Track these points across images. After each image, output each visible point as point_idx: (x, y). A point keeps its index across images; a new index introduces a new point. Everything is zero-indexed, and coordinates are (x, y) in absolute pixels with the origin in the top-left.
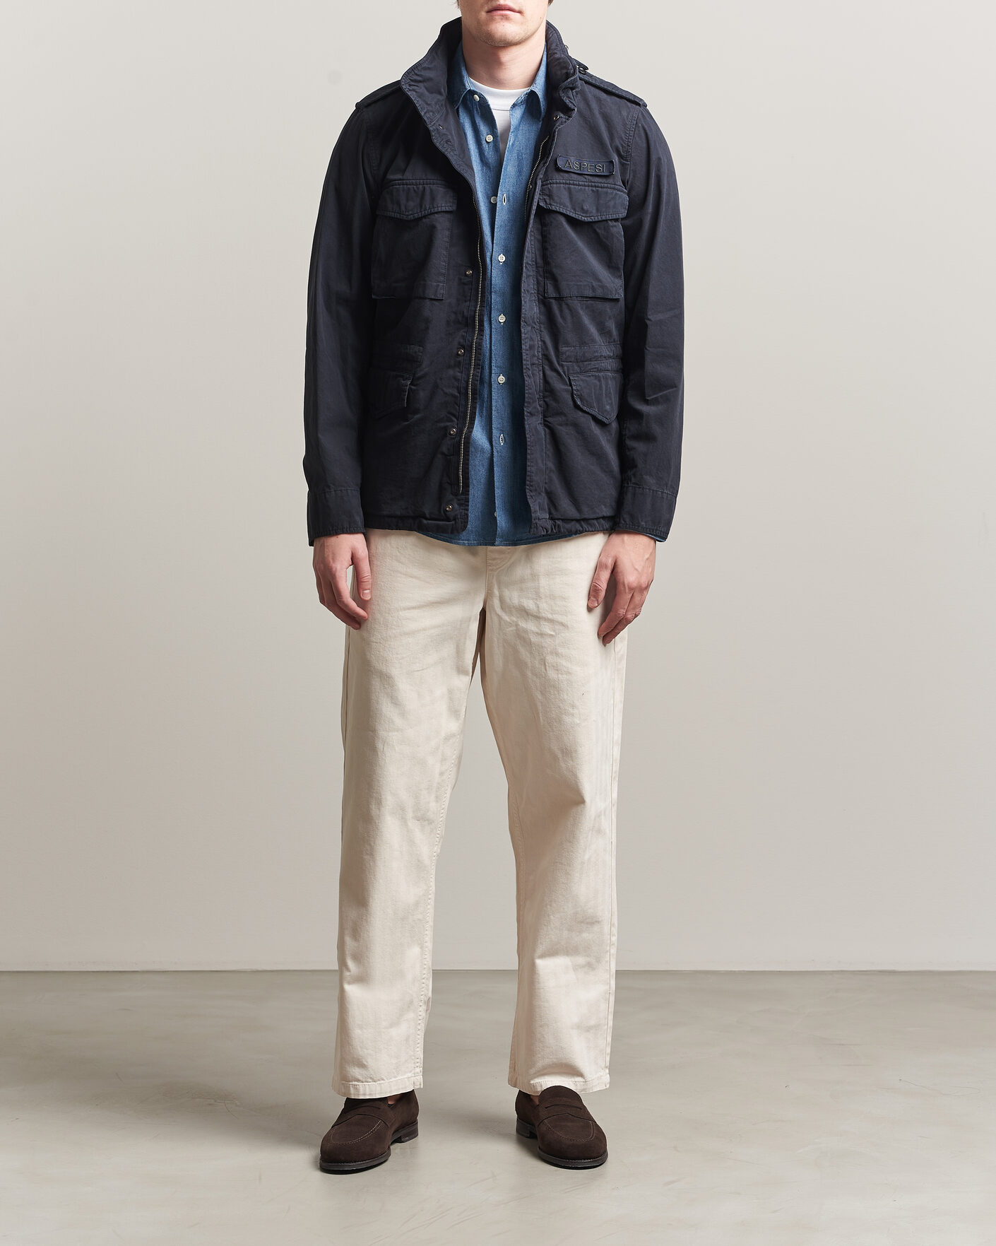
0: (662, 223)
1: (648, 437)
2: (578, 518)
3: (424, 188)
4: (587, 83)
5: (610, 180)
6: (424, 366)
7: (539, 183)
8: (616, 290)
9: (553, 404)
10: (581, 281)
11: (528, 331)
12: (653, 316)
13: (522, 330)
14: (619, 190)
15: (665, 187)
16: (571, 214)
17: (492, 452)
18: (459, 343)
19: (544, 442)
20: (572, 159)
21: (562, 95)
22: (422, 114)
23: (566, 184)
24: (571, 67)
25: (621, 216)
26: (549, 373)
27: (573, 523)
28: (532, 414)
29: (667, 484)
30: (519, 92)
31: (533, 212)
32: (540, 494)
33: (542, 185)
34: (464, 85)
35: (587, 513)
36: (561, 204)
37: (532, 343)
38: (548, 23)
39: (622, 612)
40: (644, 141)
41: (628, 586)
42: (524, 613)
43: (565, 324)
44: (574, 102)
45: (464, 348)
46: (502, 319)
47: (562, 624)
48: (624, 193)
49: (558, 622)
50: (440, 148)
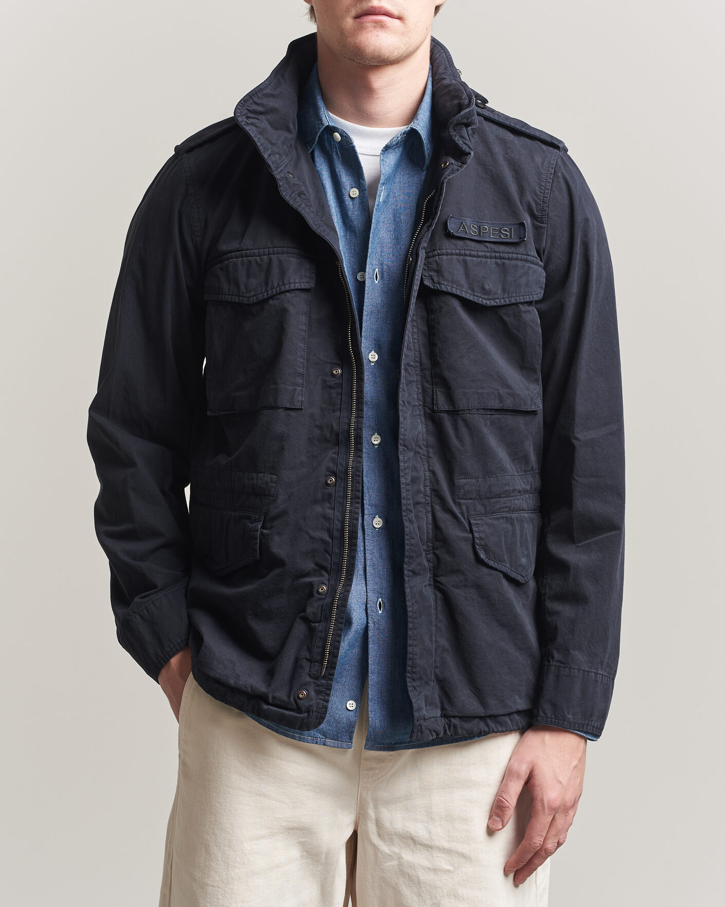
0: (591, 307)
1: (576, 598)
2: (482, 715)
3: (270, 260)
4: (487, 119)
5: (521, 249)
6: (279, 502)
7: (422, 254)
8: (532, 399)
9: (446, 558)
10: (483, 388)
11: (409, 459)
12: (583, 434)
13: (401, 457)
14: (532, 263)
15: (595, 259)
16: (468, 296)
17: (367, 622)
18: (328, 469)
19: (433, 611)
20: (468, 221)
21: (453, 133)
22: (266, 156)
23: (460, 255)
24: (465, 96)
25: (536, 298)
26: (441, 514)
27: (476, 721)
28: (415, 573)
29: (602, 663)
30: (393, 131)
31: (415, 294)
32: (427, 683)
33: (427, 257)
34: (321, 120)
35: (495, 708)
36: (453, 282)
37: (415, 474)
38: (433, 40)
39: (538, 840)
40: (566, 196)
41: (548, 804)
42: (411, 841)
43: (462, 446)
44: (469, 144)
45: (335, 475)
46: (376, 440)
47: (464, 856)
48: (540, 266)
49: (457, 853)
50: (291, 202)
